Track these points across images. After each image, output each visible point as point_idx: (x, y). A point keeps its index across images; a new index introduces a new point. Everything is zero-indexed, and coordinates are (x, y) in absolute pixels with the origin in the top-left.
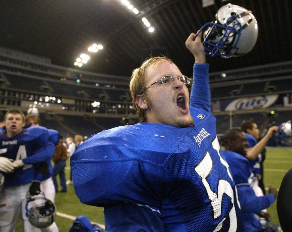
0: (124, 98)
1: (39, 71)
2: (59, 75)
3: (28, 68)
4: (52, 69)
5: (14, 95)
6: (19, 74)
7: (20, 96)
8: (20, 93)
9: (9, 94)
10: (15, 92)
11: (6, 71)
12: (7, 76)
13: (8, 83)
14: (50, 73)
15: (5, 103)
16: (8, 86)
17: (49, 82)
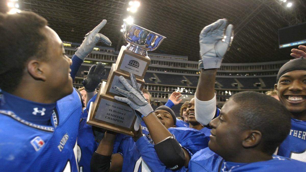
0: (258, 85)
1: (179, 68)
2: (194, 69)
3: (171, 67)
4: (189, 65)
5: (164, 90)
6: (165, 72)
7: (167, 90)
8: (167, 87)
9: (160, 89)
10: (164, 87)
11: (157, 72)
12: (158, 75)
13: (159, 81)
14: (187, 68)
15: (158, 96)
16: (159, 83)
17: (187, 77)
